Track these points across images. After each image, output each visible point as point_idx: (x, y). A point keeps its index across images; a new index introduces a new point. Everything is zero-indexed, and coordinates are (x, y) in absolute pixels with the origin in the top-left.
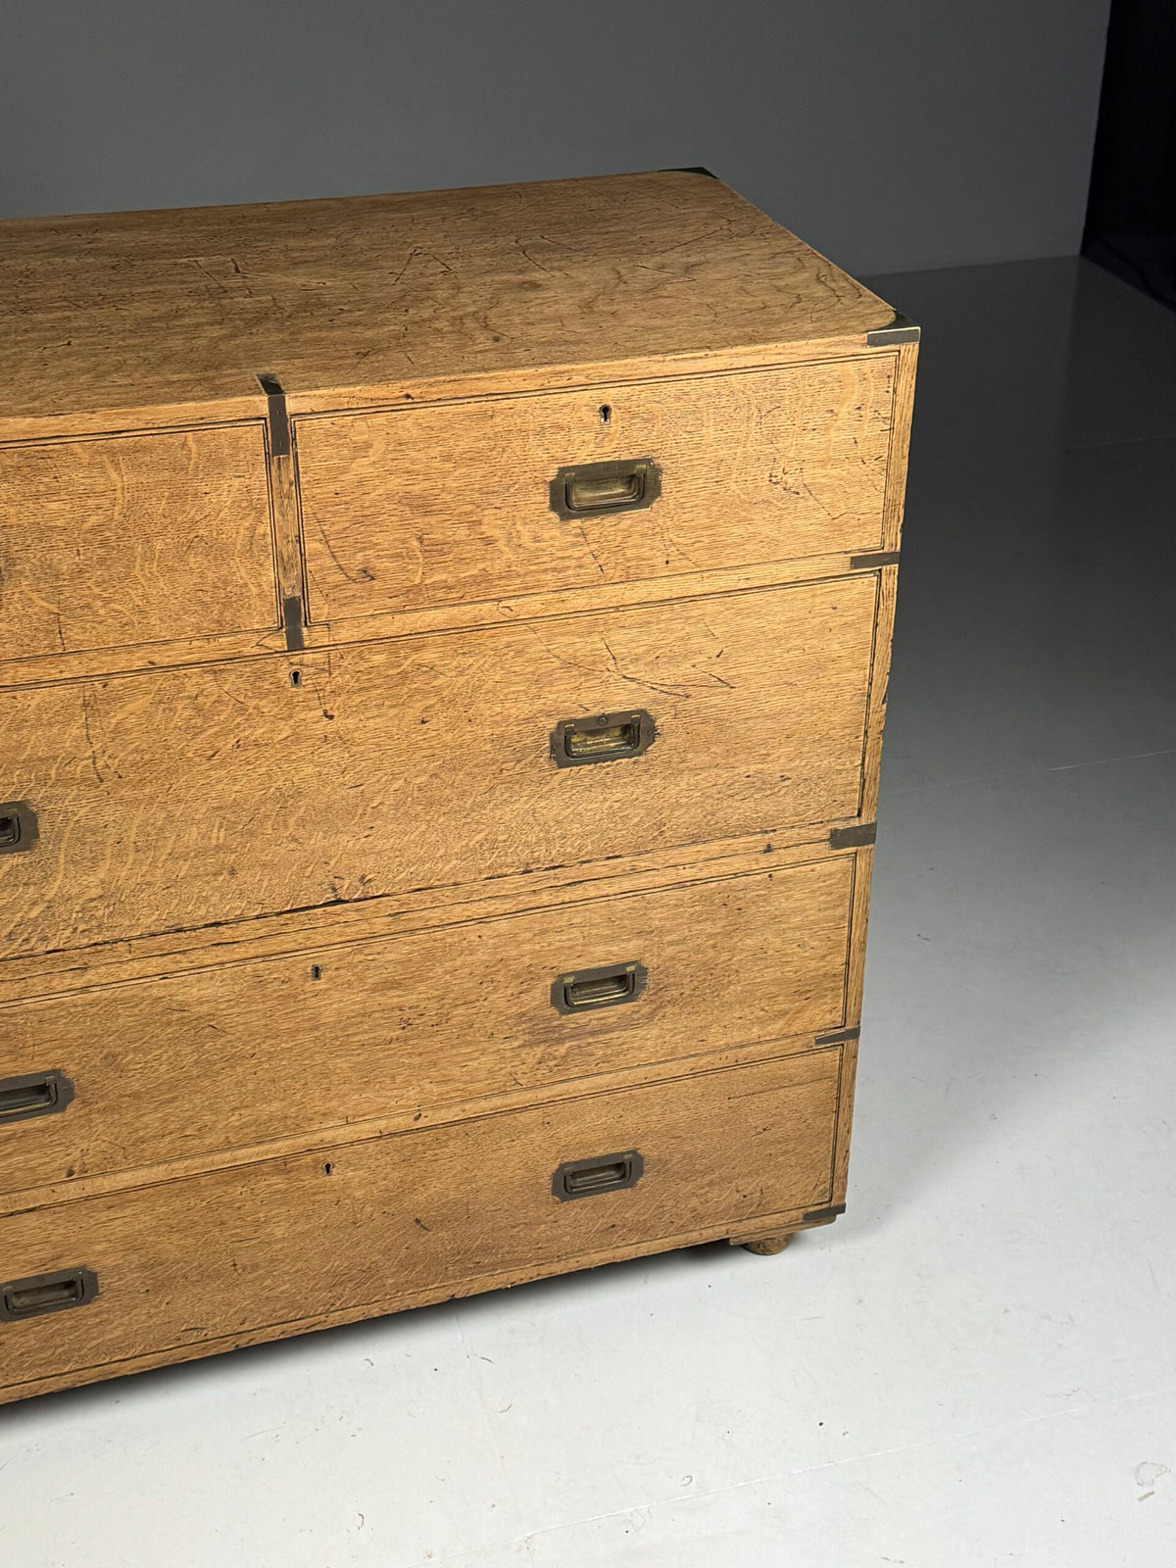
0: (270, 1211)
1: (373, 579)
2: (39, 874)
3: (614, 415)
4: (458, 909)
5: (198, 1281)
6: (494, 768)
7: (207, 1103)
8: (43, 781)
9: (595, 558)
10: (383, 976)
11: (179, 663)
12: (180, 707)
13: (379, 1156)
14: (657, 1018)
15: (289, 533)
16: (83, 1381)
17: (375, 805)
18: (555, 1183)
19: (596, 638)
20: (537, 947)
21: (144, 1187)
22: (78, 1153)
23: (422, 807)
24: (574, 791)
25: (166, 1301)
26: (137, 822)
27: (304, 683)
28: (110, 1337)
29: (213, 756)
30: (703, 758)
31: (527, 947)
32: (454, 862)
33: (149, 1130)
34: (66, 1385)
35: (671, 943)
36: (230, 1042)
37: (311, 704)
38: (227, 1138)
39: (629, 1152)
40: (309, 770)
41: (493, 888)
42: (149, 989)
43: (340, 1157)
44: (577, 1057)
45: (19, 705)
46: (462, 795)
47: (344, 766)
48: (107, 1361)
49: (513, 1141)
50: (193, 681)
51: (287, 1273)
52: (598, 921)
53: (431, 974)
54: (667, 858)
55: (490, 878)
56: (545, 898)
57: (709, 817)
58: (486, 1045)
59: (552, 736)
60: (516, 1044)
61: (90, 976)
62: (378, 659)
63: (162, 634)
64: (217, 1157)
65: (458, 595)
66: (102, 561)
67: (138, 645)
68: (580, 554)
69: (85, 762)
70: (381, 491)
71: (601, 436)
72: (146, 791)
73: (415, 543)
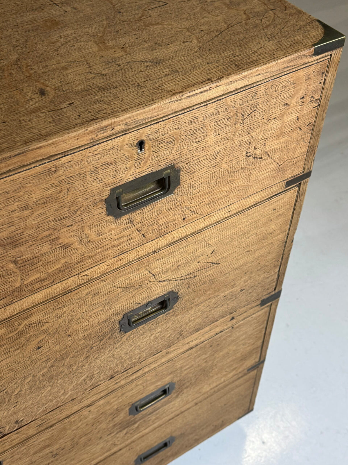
3: (147, 145)
4: (76, 407)
6: (88, 348)
9: (139, 231)
10: (39, 447)
14: (180, 395)
17: (16, 393)
18: (136, 462)
19: (143, 270)
20: (121, 400)
23: (46, 382)
24: (134, 339)
30: (202, 299)
31: (115, 403)
32: (70, 393)
35: (186, 370)
39: (168, 438)
41: (94, 392)
44: (143, 424)
46: (70, 367)
52: (151, 378)
53: (65, 435)
54: (184, 342)
55: (92, 389)
56: (122, 383)
57: (205, 319)
58: (99, 442)
59: (120, 322)
60: (114, 434)
68: (130, 233)
71: (139, 161)
73: (12, 265)
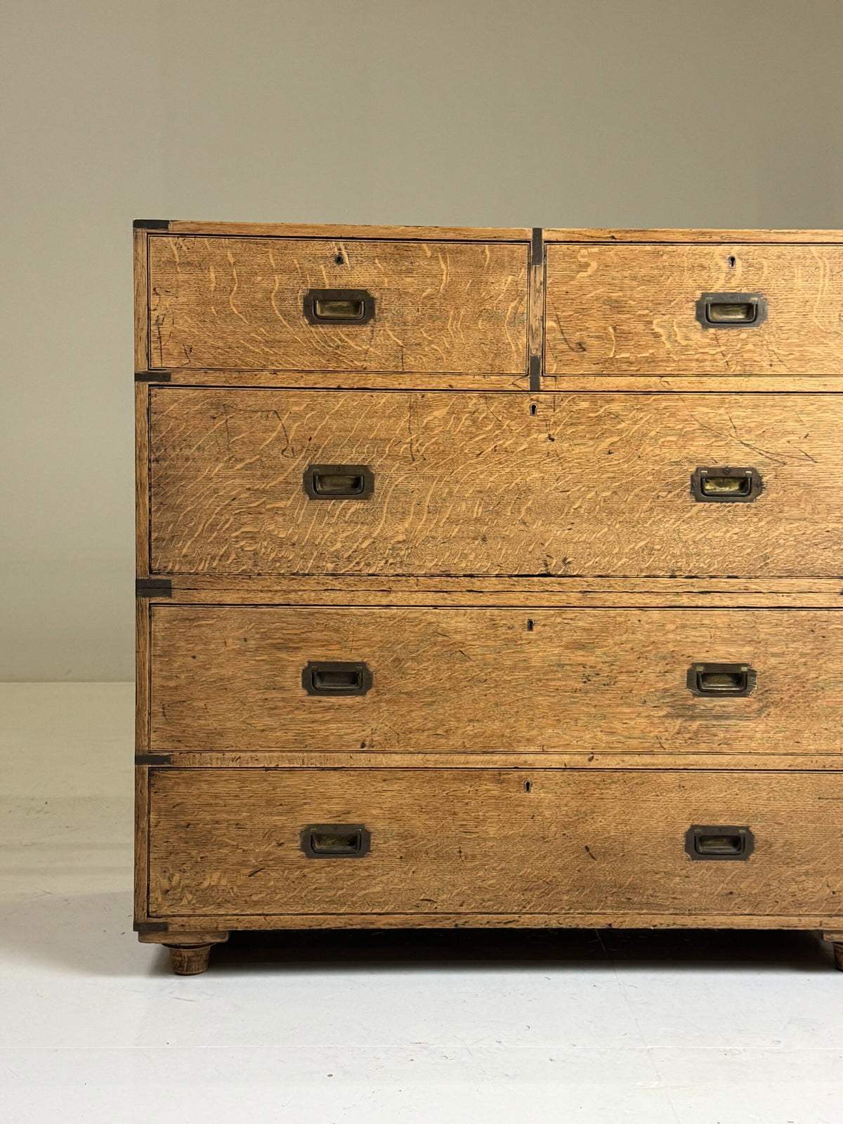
0: (487, 812)
1: (584, 350)
2: (371, 518)
3: (738, 261)
4: (625, 596)
5: (435, 859)
6: (654, 494)
7: (453, 711)
8: (381, 454)
9: (724, 355)
10: (574, 638)
11: (466, 389)
12: (464, 418)
13: (563, 785)
14: (764, 715)
15: (538, 314)
16: (352, 925)
17: (575, 507)
18: (687, 841)
19: (722, 411)
20: (678, 638)
21: (406, 769)
22: (369, 731)
23: (606, 514)
24: (706, 521)
25: (413, 870)
26: (431, 492)
27: (538, 414)
28: (374, 890)
29: (480, 454)
30: (795, 512)
31: (671, 636)
32: (624, 560)
33: (414, 724)
34: (340, 925)
35: (773, 655)
36: (472, 666)
37: (541, 428)
38: (464, 742)
39: (742, 828)
40: (536, 475)
41: (650, 585)
42: (426, 615)
43: (536, 779)
44: (704, 735)
45: (374, 402)
46: (632, 510)
47: (558, 475)
48: (368, 911)
49: (658, 796)
50: (473, 401)
51: (494, 869)
52: (721, 625)
53: (605, 643)
54: (771, 585)
55: (648, 577)
56: (685, 600)
57: (800, 559)
58: (641, 709)
59: (692, 477)
60: (662, 713)
61: (392, 598)
62: (585, 405)
63: (459, 368)
64: (456, 757)
65: (636, 369)
66: (431, 316)
67: (444, 374)
68: (714, 352)
69: (405, 446)
70: (592, 295)
71: (730, 276)
72: (438, 472)
73: (611, 330)
